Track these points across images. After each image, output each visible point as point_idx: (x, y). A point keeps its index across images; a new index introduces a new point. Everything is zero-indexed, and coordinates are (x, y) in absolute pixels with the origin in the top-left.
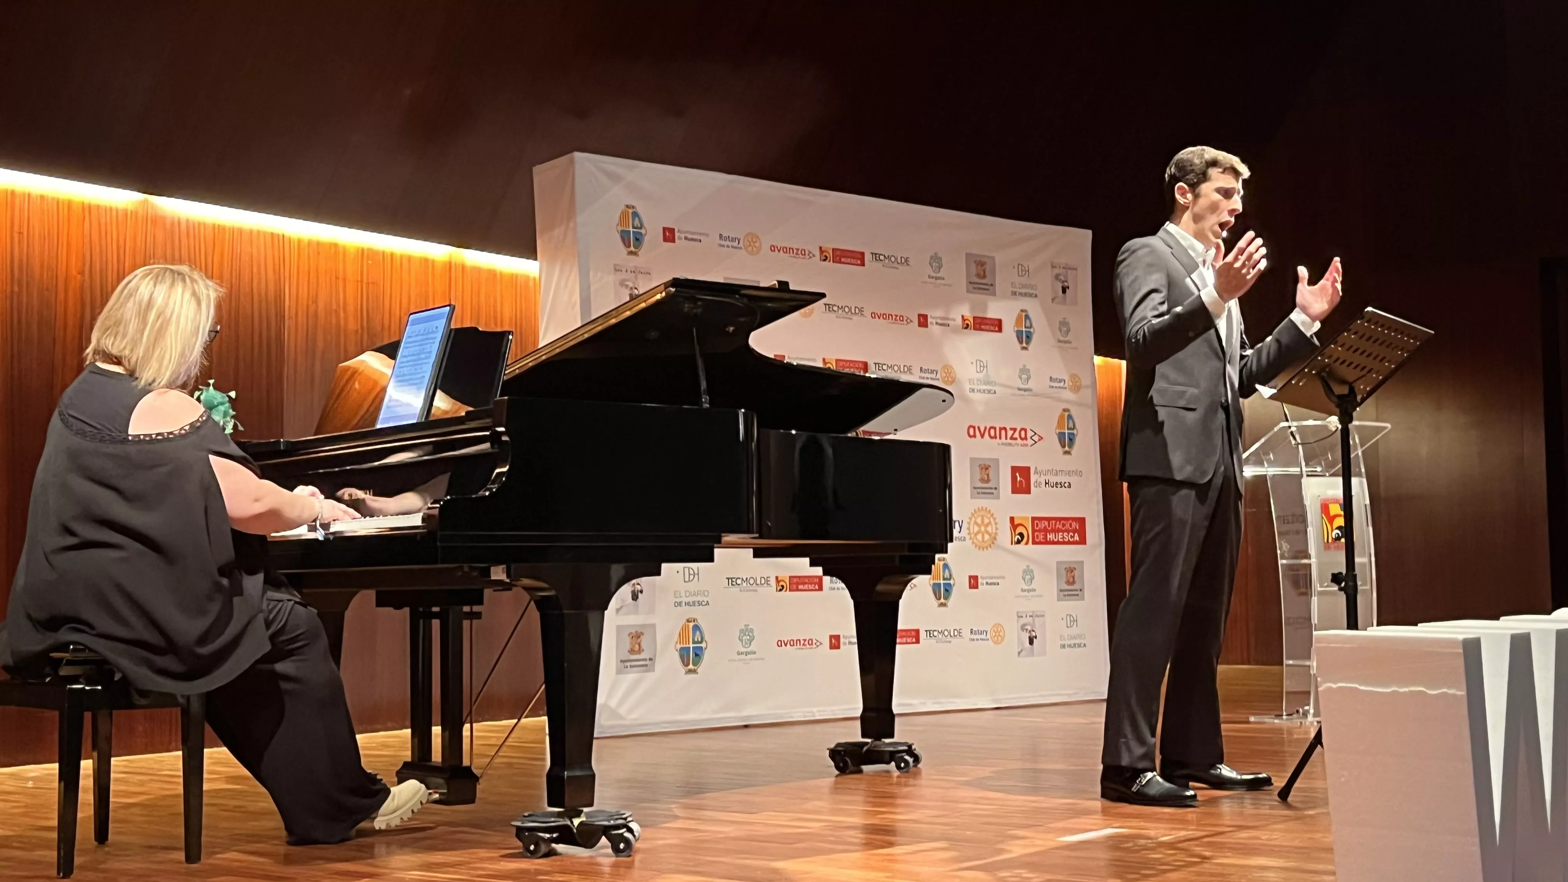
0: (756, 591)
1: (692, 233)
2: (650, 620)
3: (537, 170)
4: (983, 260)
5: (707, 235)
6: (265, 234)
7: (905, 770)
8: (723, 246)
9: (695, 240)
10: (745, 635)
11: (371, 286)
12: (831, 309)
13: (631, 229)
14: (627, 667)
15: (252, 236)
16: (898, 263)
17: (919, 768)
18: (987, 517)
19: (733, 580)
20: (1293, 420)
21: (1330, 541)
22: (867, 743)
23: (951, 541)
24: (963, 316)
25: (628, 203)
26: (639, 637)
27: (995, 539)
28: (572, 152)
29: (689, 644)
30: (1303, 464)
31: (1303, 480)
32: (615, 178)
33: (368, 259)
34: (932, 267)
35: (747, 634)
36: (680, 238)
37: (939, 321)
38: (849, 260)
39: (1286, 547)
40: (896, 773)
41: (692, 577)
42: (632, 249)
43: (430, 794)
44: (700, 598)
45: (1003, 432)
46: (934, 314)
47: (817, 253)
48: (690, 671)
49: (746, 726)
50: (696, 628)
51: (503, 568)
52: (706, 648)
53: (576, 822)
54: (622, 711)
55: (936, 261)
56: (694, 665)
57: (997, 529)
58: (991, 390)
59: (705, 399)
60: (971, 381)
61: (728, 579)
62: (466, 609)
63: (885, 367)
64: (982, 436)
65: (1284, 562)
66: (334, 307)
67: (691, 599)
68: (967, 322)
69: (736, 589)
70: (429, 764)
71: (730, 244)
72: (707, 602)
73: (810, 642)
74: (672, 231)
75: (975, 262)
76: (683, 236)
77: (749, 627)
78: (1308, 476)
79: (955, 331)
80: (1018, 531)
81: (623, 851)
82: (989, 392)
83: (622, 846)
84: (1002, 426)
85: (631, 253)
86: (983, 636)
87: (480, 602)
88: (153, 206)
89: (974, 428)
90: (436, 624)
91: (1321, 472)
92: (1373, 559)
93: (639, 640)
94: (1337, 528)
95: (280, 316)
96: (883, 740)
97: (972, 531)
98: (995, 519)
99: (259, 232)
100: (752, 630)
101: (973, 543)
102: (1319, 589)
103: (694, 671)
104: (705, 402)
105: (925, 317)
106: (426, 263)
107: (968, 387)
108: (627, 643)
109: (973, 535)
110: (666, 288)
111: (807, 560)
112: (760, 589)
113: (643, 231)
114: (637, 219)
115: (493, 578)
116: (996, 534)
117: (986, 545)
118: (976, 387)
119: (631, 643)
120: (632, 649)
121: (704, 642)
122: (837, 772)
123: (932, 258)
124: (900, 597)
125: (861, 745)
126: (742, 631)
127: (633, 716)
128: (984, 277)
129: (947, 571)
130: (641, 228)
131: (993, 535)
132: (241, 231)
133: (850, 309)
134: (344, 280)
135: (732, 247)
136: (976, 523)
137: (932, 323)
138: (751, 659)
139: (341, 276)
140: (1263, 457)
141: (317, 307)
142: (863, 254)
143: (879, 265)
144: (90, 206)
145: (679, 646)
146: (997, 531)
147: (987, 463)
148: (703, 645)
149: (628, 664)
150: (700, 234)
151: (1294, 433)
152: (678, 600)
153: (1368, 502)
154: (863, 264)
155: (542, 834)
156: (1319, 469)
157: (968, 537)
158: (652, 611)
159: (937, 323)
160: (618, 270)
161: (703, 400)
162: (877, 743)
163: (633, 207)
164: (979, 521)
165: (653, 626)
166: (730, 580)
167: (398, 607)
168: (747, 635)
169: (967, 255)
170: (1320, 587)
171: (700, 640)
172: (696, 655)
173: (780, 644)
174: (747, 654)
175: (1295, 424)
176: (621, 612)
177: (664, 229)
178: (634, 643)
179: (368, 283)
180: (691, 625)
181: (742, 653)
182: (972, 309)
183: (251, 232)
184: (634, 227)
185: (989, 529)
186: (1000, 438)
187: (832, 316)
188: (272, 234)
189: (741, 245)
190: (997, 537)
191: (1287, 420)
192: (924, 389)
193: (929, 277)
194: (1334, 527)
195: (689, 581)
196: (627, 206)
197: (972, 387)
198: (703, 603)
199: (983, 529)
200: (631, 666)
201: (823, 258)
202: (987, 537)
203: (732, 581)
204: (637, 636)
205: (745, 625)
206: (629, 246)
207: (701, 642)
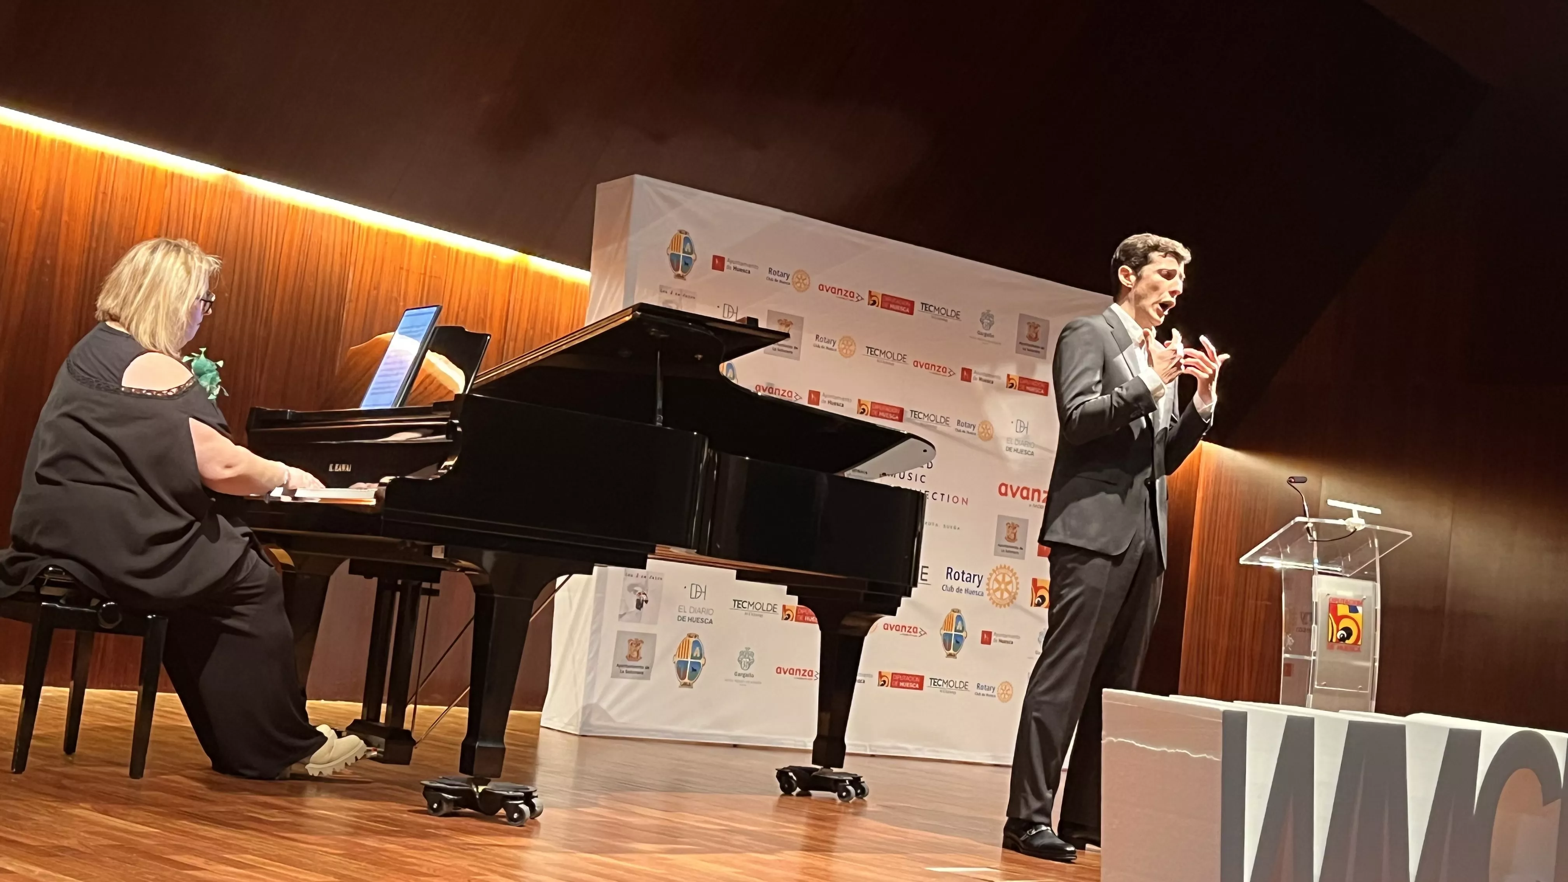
0: (761, 616)
1: (742, 264)
2: (652, 630)
3: (600, 186)
4: (1037, 323)
5: (756, 267)
6: (336, 218)
7: (846, 799)
8: (772, 280)
9: (744, 271)
10: (745, 657)
11: (433, 279)
12: (873, 353)
13: (682, 254)
14: (623, 672)
15: (326, 220)
16: (947, 315)
17: (864, 800)
18: (1009, 576)
19: (740, 602)
20: (1311, 516)
21: (1334, 640)
22: (817, 770)
23: (915, 585)
24: (1008, 375)
25: (681, 228)
26: (638, 645)
27: (1015, 598)
28: (633, 174)
29: (687, 658)
30: (1316, 561)
31: (1314, 577)
32: (673, 203)
33: (434, 254)
34: (983, 323)
35: (747, 656)
36: (729, 268)
37: (984, 378)
38: (897, 308)
39: (1291, 640)
40: (839, 801)
41: (698, 594)
42: (680, 272)
43: (370, 751)
44: (704, 616)
45: (1036, 494)
46: (979, 370)
47: (866, 297)
48: (685, 684)
49: (735, 746)
50: (697, 644)
51: (442, 548)
52: (703, 665)
53: (481, 789)
54: (612, 713)
55: (987, 318)
56: (689, 679)
57: (1017, 589)
58: (1029, 451)
59: (660, 417)
60: (1009, 439)
61: (735, 601)
62: (426, 585)
63: (921, 416)
64: (1014, 495)
65: (1288, 656)
66: (395, 294)
67: (695, 616)
68: (1012, 381)
69: (741, 612)
70: (375, 723)
71: (779, 278)
72: (711, 620)
73: (810, 674)
74: (722, 259)
75: (1028, 323)
76: (732, 266)
77: (750, 650)
78: (1320, 573)
79: (999, 389)
80: (1039, 594)
81: (516, 820)
82: (1027, 453)
83: (516, 816)
84: (1036, 488)
85: (678, 276)
86: (990, 692)
87: (437, 581)
88: (234, 182)
89: (1006, 486)
90: (398, 594)
91: (1341, 572)
92: (1377, 664)
93: (638, 648)
94: (1343, 629)
95: (342, 298)
96: (831, 768)
97: (991, 587)
98: (1016, 578)
99: (330, 216)
100: (752, 654)
101: (991, 599)
102: (1316, 686)
103: (689, 686)
104: (659, 422)
105: (969, 371)
106: (490, 263)
107: (1004, 445)
108: (625, 650)
109: (991, 591)
110: (633, 311)
111: (785, 588)
112: (765, 615)
113: (693, 256)
114: (688, 244)
115: (434, 556)
116: (1016, 593)
117: (1005, 602)
118: (1014, 447)
119: (630, 650)
120: (630, 656)
121: (702, 659)
122: (782, 793)
123: (983, 314)
124: (866, 634)
125: (810, 771)
126: (742, 653)
127: (624, 720)
128: (1036, 339)
129: (960, 623)
130: (691, 254)
131: (1013, 594)
132: (313, 213)
133: (893, 355)
134: (408, 271)
135: (781, 281)
136: (996, 580)
137: (976, 379)
138: (748, 682)
139: (405, 267)
140: (1281, 550)
141: (378, 294)
142: (912, 303)
143: (928, 315)
144: (173, 174)
145: (677, 659)
146: (1018, 591)
147: (1016, 522)
148: (702, 661)
149: (624, 669)
150: (750, 266)
151: (1310, 529)
152: (682, 614)
153: (1379, 607)
154: (911, 313)
155: (446, 795)
156: (1339, 569)
157: (986, 593)
158: (654, 622)
159: (980, 379)
160: (664, 291)
161: (658, 419)
162: (825, 770)
163: (686, 233)
164: (1000, 578)
165: (655, 635)
166: (737, 602)
167: (368, 576)
168: (746, 658)
169: (1021, 316)
170: (1317, 685)
171: (699, 656)
172: (694, 670)
173: (779, 670)
174: (744, 676)
175: (1314, 520)
176: (625, 617)
177: (715, 257)
178: (633, 649)
179: (431, 277)
180: (692, 640)
181: (739, 675)
182: (1018, 371)
183: (324, 215)
184: (684, 252)
185: (1010, 587)
186: (1033, 499)
187: (874, 359)
188: (344, 220)
189: (790, 281)
190: (1017, 597)
191: (1305, 516)
192: (912, 440)
193: (979, 333)
194: (1340, 627)
195: (695, 598)
196: (681, 232)
197: (1010, 446)
198: (707, 621)
199: (1003, 586)
200: (627, 672)
201: (872, 302)
202: (1006, 595)
203: (739, 604)
204: (636, 644)
205: (746, 648)
206: (677, 270)
207: (700, 658)
